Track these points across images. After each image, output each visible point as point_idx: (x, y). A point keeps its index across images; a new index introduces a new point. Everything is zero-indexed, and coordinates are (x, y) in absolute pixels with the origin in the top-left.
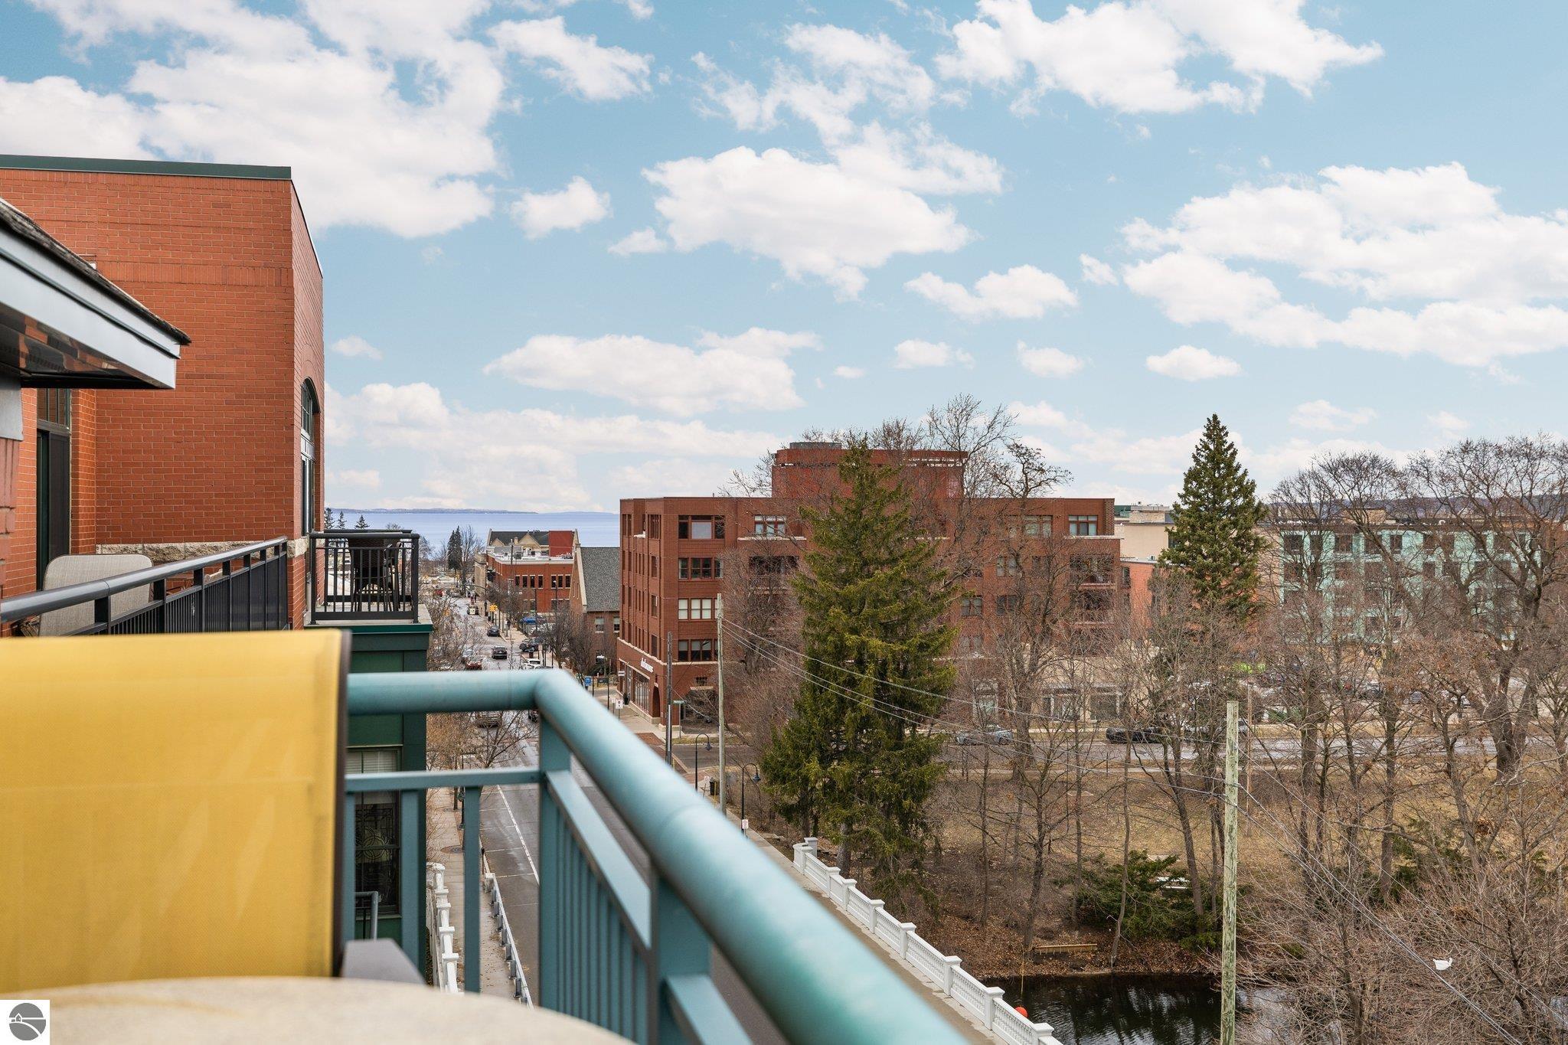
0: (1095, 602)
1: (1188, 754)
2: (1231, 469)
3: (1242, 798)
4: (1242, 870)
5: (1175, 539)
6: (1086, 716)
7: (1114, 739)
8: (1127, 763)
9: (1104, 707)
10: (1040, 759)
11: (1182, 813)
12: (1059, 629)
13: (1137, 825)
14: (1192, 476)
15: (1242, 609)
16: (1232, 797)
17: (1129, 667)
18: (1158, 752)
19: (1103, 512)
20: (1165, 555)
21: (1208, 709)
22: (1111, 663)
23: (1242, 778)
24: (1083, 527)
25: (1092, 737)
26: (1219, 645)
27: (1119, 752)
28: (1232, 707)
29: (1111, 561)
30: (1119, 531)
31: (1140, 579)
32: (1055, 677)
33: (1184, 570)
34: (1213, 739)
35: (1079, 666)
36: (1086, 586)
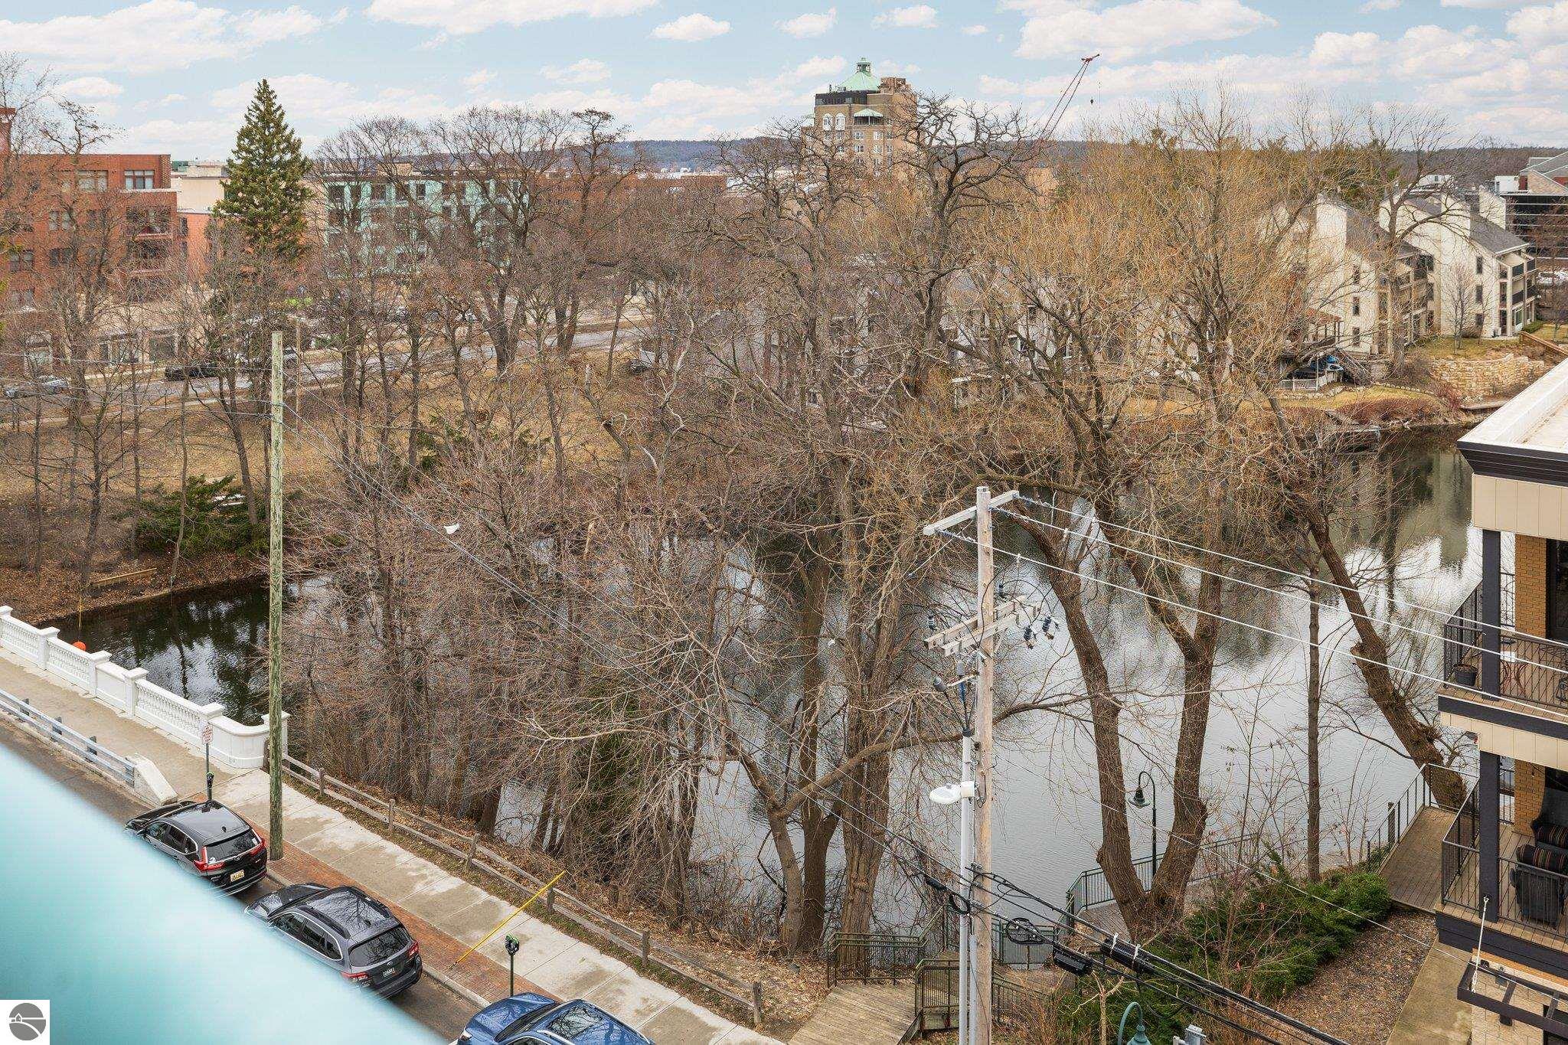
0: (151, 252)
1: (242, 383)
2: (280, 128)
3: (287, 416)
4: (288, 479)
5: (230, 192)
6: (144, 358)
7: (172, 376)
8: (185, 397)
9: (162, 348)
10: (96, 404)
11: (237, 437)
12: (115, 278)
13: (194, 453)
14: (244, 134)
15: (291, 251)
16: (278, 415)
17: (186, 309)
18: (214, 385)
19: (160, 168)
20: (220, 205)
21: (260, 342)
22: (168, 307)
23: (289, 400)
24: (140, 181)
25: (149, 377)
26: (270, 284)
27: (177, 388)
28: (277, 337)
29: (167, 212)
30: (176, 185)
31: (197, 228)
32: (111, 323)
33: (237, 218)
34: (263, 369)
35: (136, 312)
36: (141, 236)
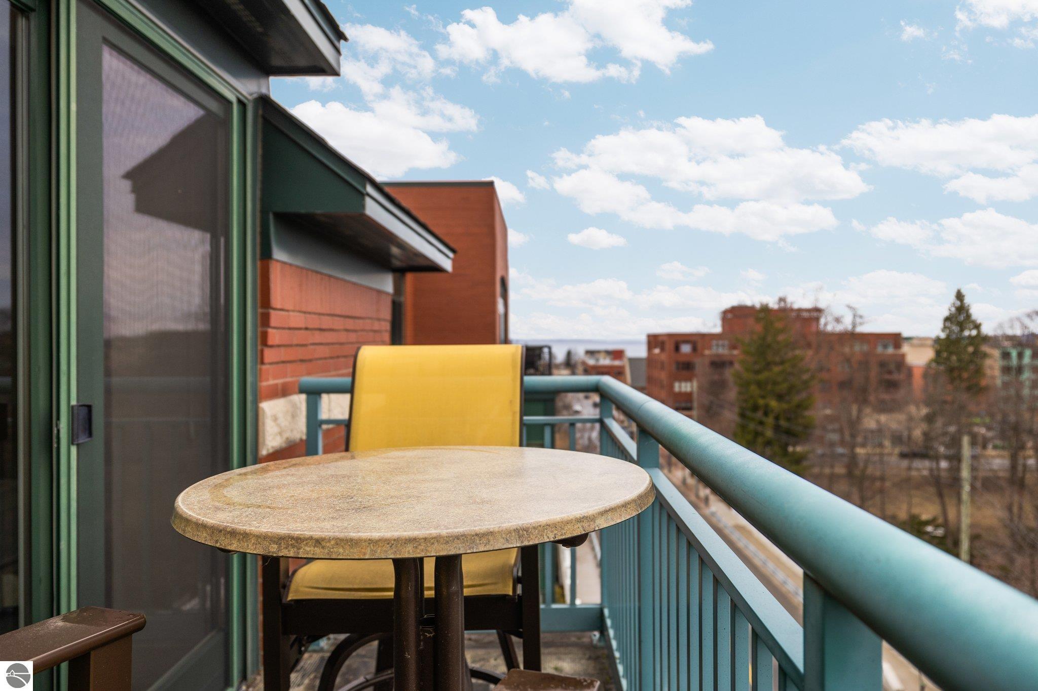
0: (892, 385)
1: (944, 464)
2: (968, 316)
3: (973, 488)
4: (972, 526)
5: (938, 353)
6: (887, 443)
7: (903, 456)
8: (909, 468)
9: (897, 439)
10: (861, 465)
11: (941, 495)
12: (872, 398)
13: (915, 500)
14: (947, 319)
15: (975, 388)
16: (967, 488)
17: (911, 419)
18: (927, 463)
19: (896, 339)
20: (932, 361)
21: (955, 442)
22: (902, 417)
23: (974, 478)
24: (885, 347)
25: (890, 454)
26: (962, 408)
27: (905, 463)
28: (966, 440)
29: (900, 363)
30: (906, 349)
31: (917, 374)
32: (870, 422)
33: (942, 368)
34: (956, 458)
35: (883, 418)
36: (887, 377)
